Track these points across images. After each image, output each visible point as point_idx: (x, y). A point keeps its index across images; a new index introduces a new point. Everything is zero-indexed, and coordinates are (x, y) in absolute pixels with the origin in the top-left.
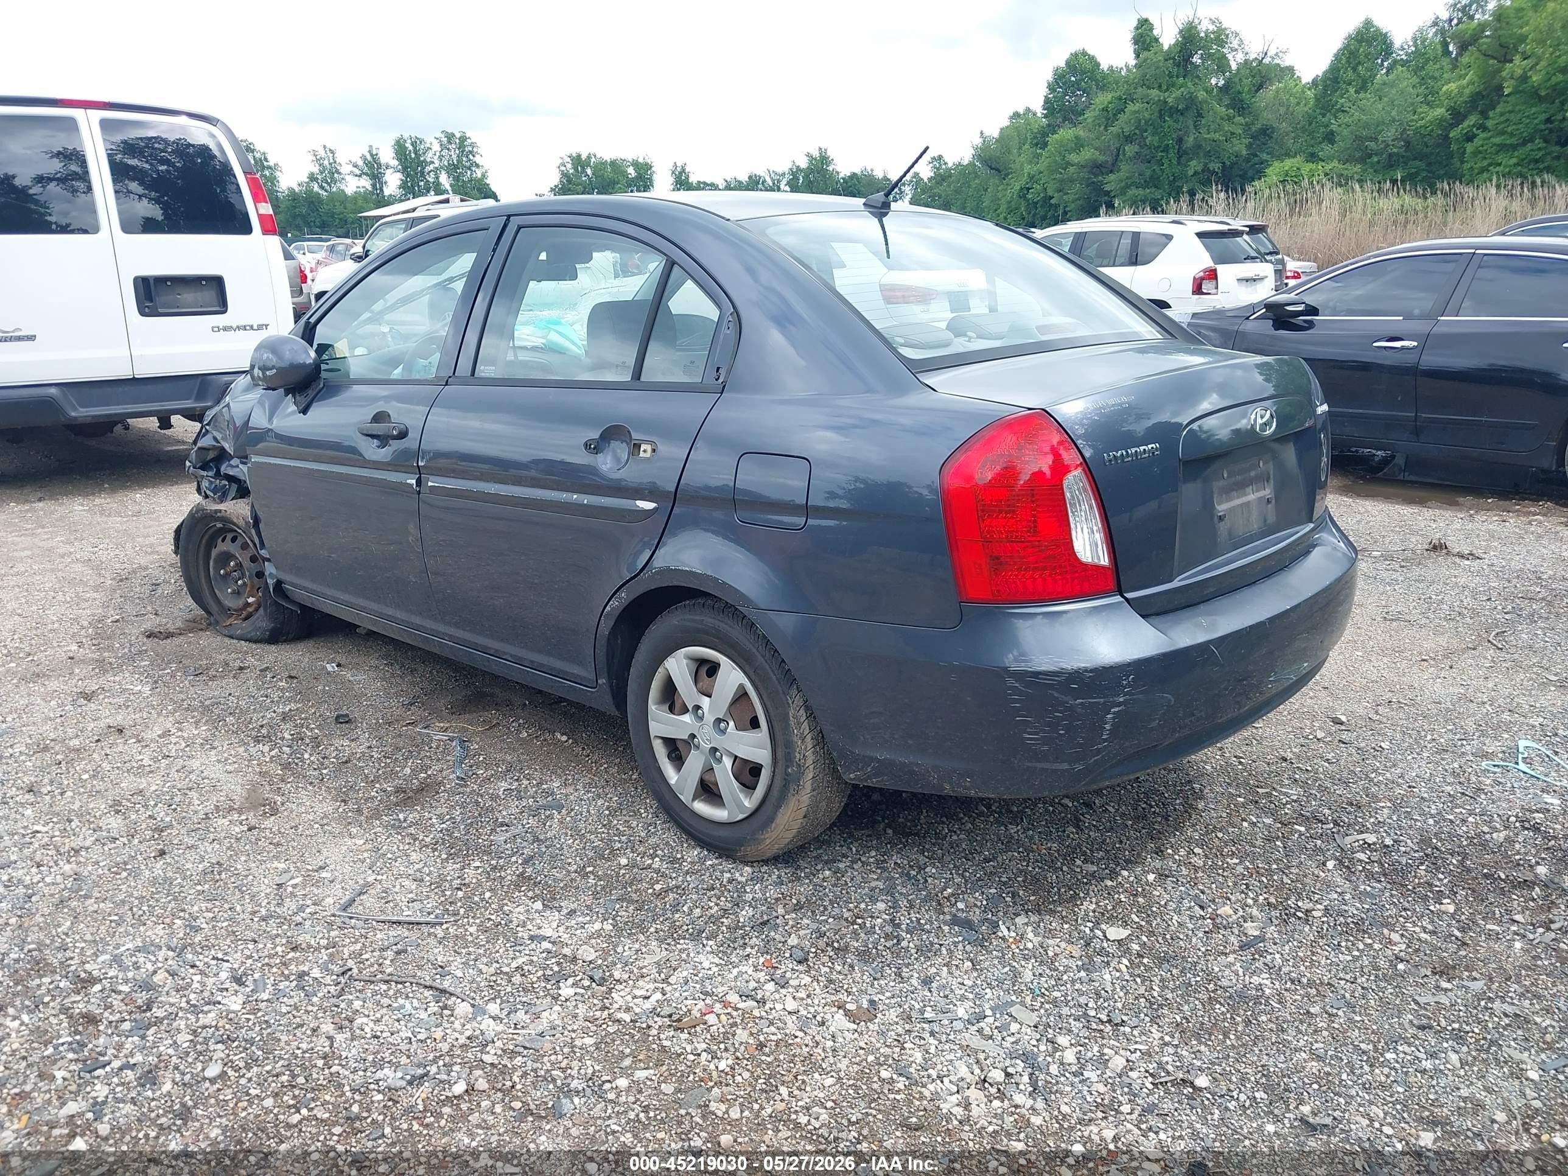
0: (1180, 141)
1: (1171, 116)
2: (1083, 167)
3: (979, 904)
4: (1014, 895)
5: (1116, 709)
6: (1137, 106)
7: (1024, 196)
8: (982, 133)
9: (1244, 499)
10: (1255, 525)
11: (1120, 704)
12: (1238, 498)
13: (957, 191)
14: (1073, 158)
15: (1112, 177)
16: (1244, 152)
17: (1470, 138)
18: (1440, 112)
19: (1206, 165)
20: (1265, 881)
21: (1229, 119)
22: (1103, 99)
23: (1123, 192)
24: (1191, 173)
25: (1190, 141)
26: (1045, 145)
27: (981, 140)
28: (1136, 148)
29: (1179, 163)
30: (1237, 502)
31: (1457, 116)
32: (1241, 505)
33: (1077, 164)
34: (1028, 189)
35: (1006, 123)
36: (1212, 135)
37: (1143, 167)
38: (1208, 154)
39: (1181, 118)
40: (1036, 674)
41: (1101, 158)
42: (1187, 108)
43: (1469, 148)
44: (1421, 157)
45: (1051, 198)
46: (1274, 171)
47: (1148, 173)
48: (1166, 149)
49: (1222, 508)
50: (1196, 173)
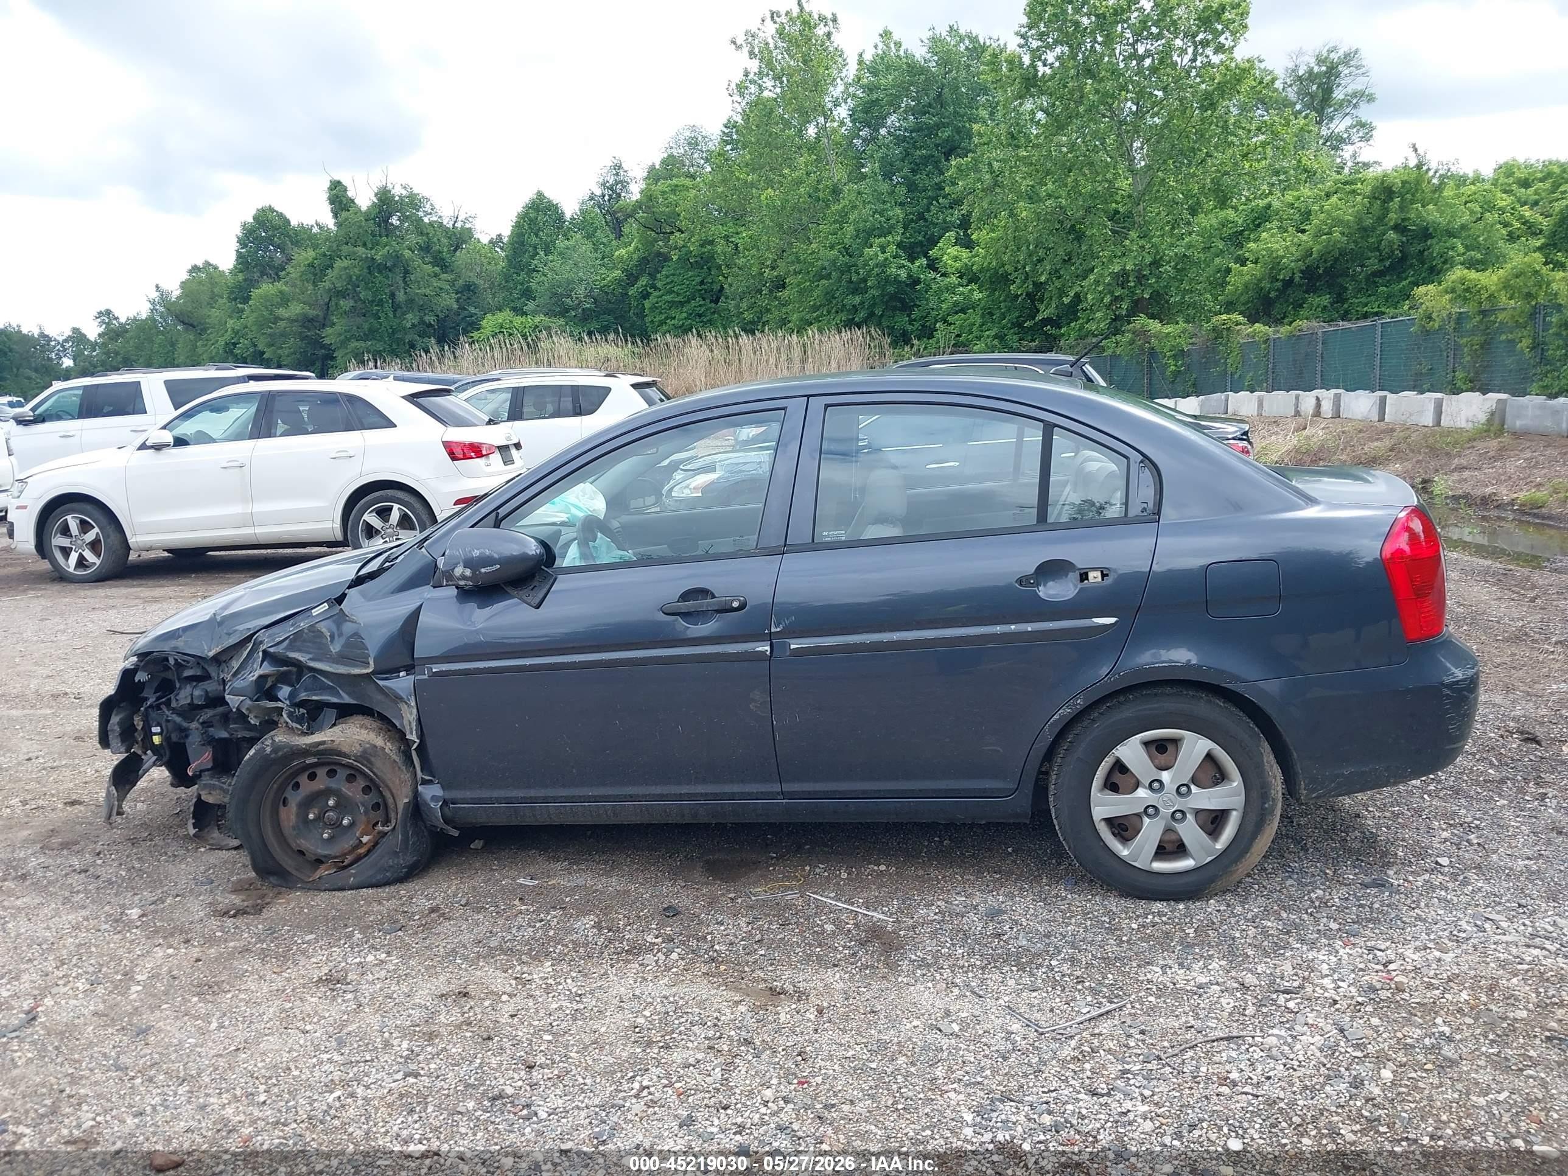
0: (393, 295)
1: (380, 272)
2: (296, 321)
6: (346, 263)
7: (232, 352)
8: (157, 287)
13: (138, 347)
14: (282, 312)
15: (329, 330)
16: (455, 306)
17: (646, 296)
18: (617, 273)
19: (421, 318)
21: (436, 275)
22: (305, 256)
23: (344, 343)
24: (409, 325)
25: (401, 296)
26: (246, 299)
27: (158, 294)
28: (352, 303)
29: (395, 316)
31: (632, 277)
33: (288, 319)
34: (235, 344)
35: (185, 276)
36: (423, 291)
37: (359, 320)
38: (421, 308)
39: (390, 275)
41: (312, 313)
42: (394, 265)
43: (647, 304)
44: (609, 312)
45: (263, 353)
46: (489, 322)
47: (366, 326)
48: (380, 303)
50: (413, 325)
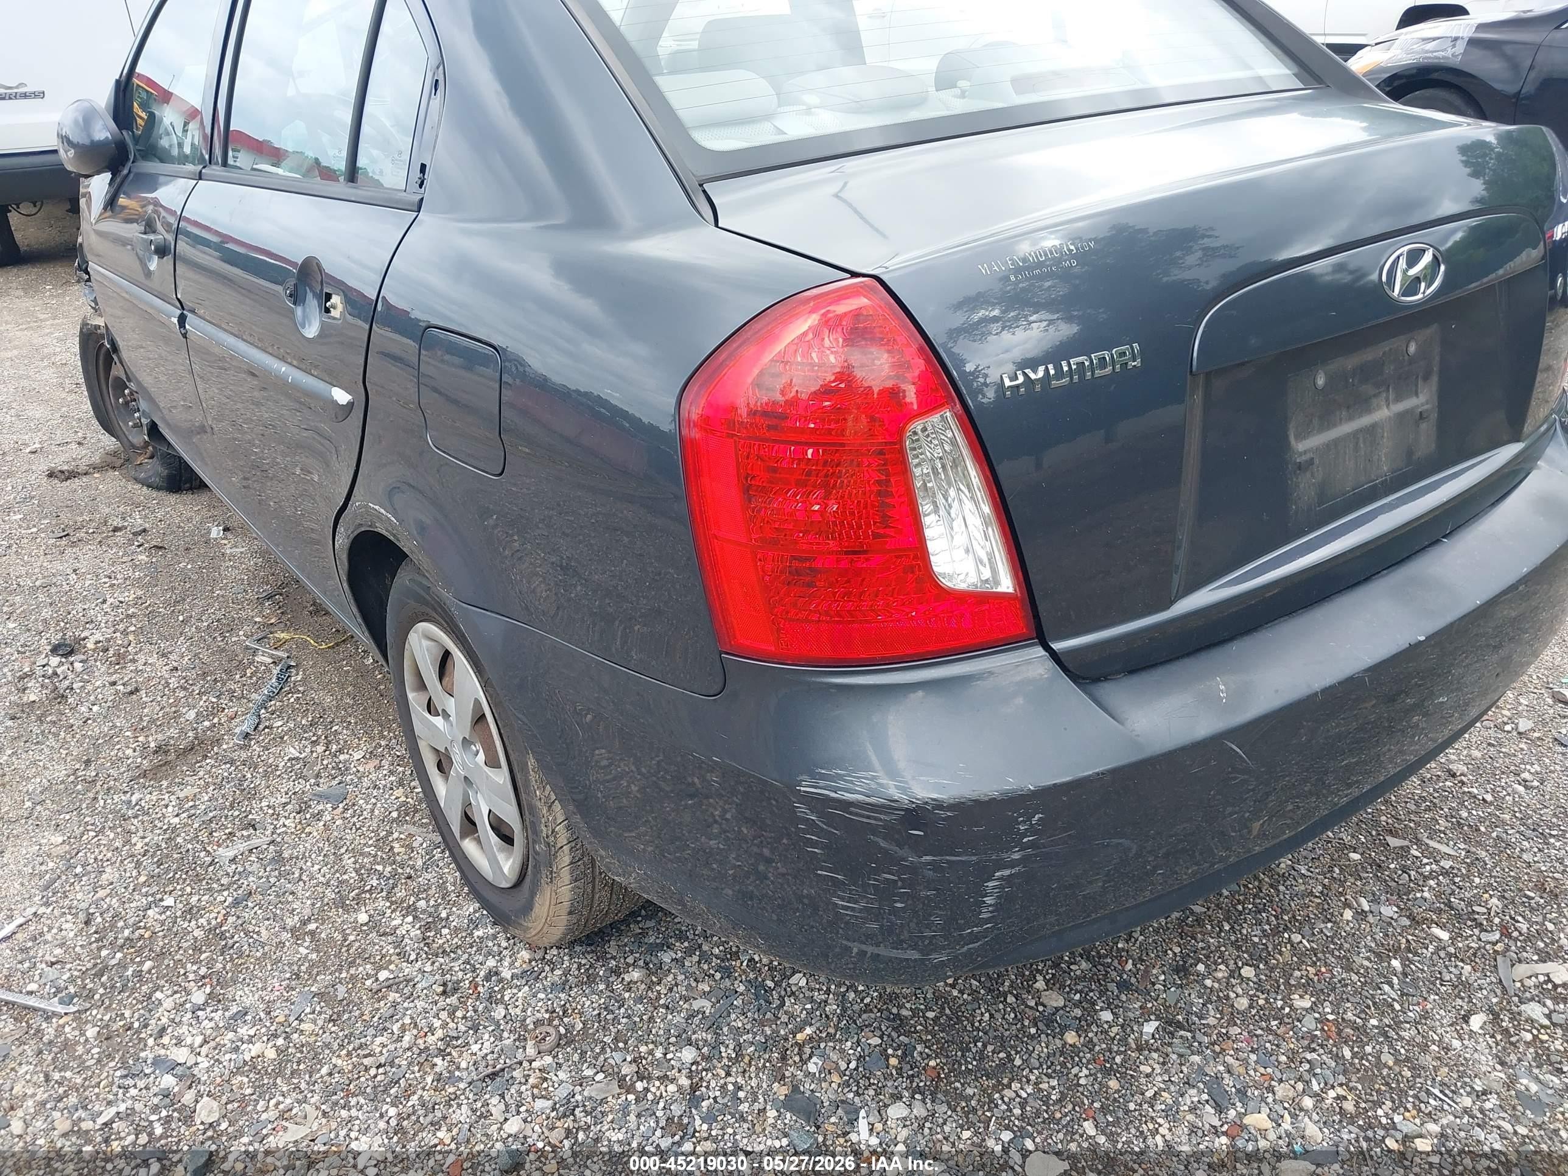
3: (843, 1065)
4: (906, 1053)
5: (1007, 872)
9: (1365, 421)
10: (1385, 466)
11: (1012, 864)
12: (1351, 418)
20: (1347, 1053)
30: (1346, 428)
32: (1355, 434)
40: (846, 805)
49: (1304, 446)
